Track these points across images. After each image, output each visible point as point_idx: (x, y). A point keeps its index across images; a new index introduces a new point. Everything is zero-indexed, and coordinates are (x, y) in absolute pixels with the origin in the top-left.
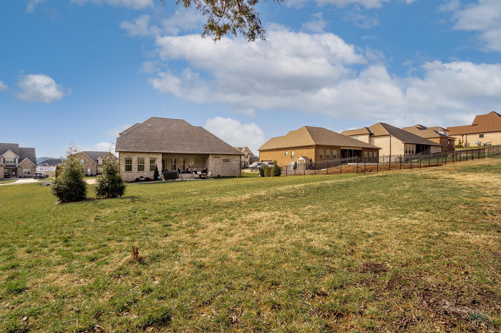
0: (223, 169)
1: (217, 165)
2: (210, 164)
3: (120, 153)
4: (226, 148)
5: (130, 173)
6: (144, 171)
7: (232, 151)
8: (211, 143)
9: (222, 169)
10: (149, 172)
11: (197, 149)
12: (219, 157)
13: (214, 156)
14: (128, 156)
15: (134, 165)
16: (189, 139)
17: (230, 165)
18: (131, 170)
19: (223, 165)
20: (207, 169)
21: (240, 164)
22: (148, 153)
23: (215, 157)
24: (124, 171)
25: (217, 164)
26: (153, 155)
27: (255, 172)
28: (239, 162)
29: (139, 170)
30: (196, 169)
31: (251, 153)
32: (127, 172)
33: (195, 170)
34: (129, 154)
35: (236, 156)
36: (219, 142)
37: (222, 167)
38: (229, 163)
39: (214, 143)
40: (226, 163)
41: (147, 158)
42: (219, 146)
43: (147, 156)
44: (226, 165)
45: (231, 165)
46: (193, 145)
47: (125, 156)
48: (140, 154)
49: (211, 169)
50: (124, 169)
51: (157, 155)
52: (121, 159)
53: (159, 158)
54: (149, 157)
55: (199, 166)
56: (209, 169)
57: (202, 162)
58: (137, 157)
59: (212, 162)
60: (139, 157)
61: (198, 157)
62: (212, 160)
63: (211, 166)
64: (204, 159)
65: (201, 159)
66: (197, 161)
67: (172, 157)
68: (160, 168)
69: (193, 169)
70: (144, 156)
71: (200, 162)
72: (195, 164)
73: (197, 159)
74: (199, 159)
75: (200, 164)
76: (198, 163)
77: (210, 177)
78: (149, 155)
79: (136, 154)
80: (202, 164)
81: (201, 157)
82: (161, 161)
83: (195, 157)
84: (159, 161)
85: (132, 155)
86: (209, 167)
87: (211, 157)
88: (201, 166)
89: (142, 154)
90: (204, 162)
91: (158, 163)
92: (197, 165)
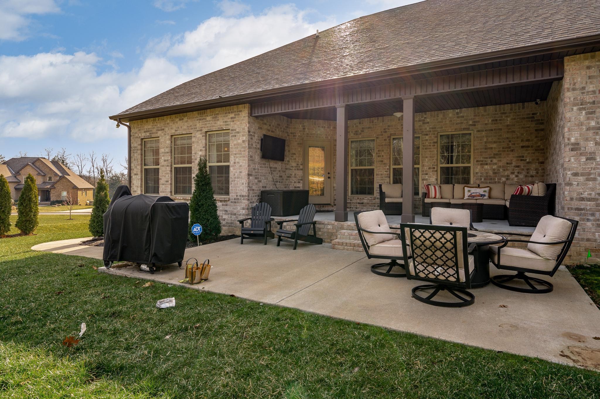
3: (132, 126)
14: (148, 134)
15: (164, 169)
18: (158, 191)
20: (551, 188)
22: (202, 111)
26: (215, 118)
29: (177, 190)
34: (150, 125)
41: (199, 135)
43: (199, 125)
47: (143, 135)
48: (177, 120)
49: (590, 194)
50: (141, 187)
51: (232, 118)
52: (134, 147)
53: (238, 133)
54: (205, 127)
55: (508, 176)
56: (562, 192)
57: (528, 147)
58: (171, 133)
59: (593, 123)
60: (174, 133)
61: (496, 120)
62: (594, 102)
63: (587, 159)
64: (542, 127)
65: (523, 128)
66: (494, 146)
67: (357, 134)
68: (243, 182)
69: (464, 188)
70: (188, 129)
71: (512, 151)
72: (481, 164)
73: (492, 130)
74: (508, 132)
75: (514, 164)
76: (500, 157)
77: (567, 267)
78: (205, 119)
79: (168, 124)
80: (528, 160)
81: (524, 118)
82: (244, 145)
83: (479, 122)
84: (238, 144)
85: (158, 126)
86: (565, 169)
87: (589, 81)
88: (521, 176)
89: (182, 118)
90: (542, 147)
91: (235, 154)
92: (495, 167)
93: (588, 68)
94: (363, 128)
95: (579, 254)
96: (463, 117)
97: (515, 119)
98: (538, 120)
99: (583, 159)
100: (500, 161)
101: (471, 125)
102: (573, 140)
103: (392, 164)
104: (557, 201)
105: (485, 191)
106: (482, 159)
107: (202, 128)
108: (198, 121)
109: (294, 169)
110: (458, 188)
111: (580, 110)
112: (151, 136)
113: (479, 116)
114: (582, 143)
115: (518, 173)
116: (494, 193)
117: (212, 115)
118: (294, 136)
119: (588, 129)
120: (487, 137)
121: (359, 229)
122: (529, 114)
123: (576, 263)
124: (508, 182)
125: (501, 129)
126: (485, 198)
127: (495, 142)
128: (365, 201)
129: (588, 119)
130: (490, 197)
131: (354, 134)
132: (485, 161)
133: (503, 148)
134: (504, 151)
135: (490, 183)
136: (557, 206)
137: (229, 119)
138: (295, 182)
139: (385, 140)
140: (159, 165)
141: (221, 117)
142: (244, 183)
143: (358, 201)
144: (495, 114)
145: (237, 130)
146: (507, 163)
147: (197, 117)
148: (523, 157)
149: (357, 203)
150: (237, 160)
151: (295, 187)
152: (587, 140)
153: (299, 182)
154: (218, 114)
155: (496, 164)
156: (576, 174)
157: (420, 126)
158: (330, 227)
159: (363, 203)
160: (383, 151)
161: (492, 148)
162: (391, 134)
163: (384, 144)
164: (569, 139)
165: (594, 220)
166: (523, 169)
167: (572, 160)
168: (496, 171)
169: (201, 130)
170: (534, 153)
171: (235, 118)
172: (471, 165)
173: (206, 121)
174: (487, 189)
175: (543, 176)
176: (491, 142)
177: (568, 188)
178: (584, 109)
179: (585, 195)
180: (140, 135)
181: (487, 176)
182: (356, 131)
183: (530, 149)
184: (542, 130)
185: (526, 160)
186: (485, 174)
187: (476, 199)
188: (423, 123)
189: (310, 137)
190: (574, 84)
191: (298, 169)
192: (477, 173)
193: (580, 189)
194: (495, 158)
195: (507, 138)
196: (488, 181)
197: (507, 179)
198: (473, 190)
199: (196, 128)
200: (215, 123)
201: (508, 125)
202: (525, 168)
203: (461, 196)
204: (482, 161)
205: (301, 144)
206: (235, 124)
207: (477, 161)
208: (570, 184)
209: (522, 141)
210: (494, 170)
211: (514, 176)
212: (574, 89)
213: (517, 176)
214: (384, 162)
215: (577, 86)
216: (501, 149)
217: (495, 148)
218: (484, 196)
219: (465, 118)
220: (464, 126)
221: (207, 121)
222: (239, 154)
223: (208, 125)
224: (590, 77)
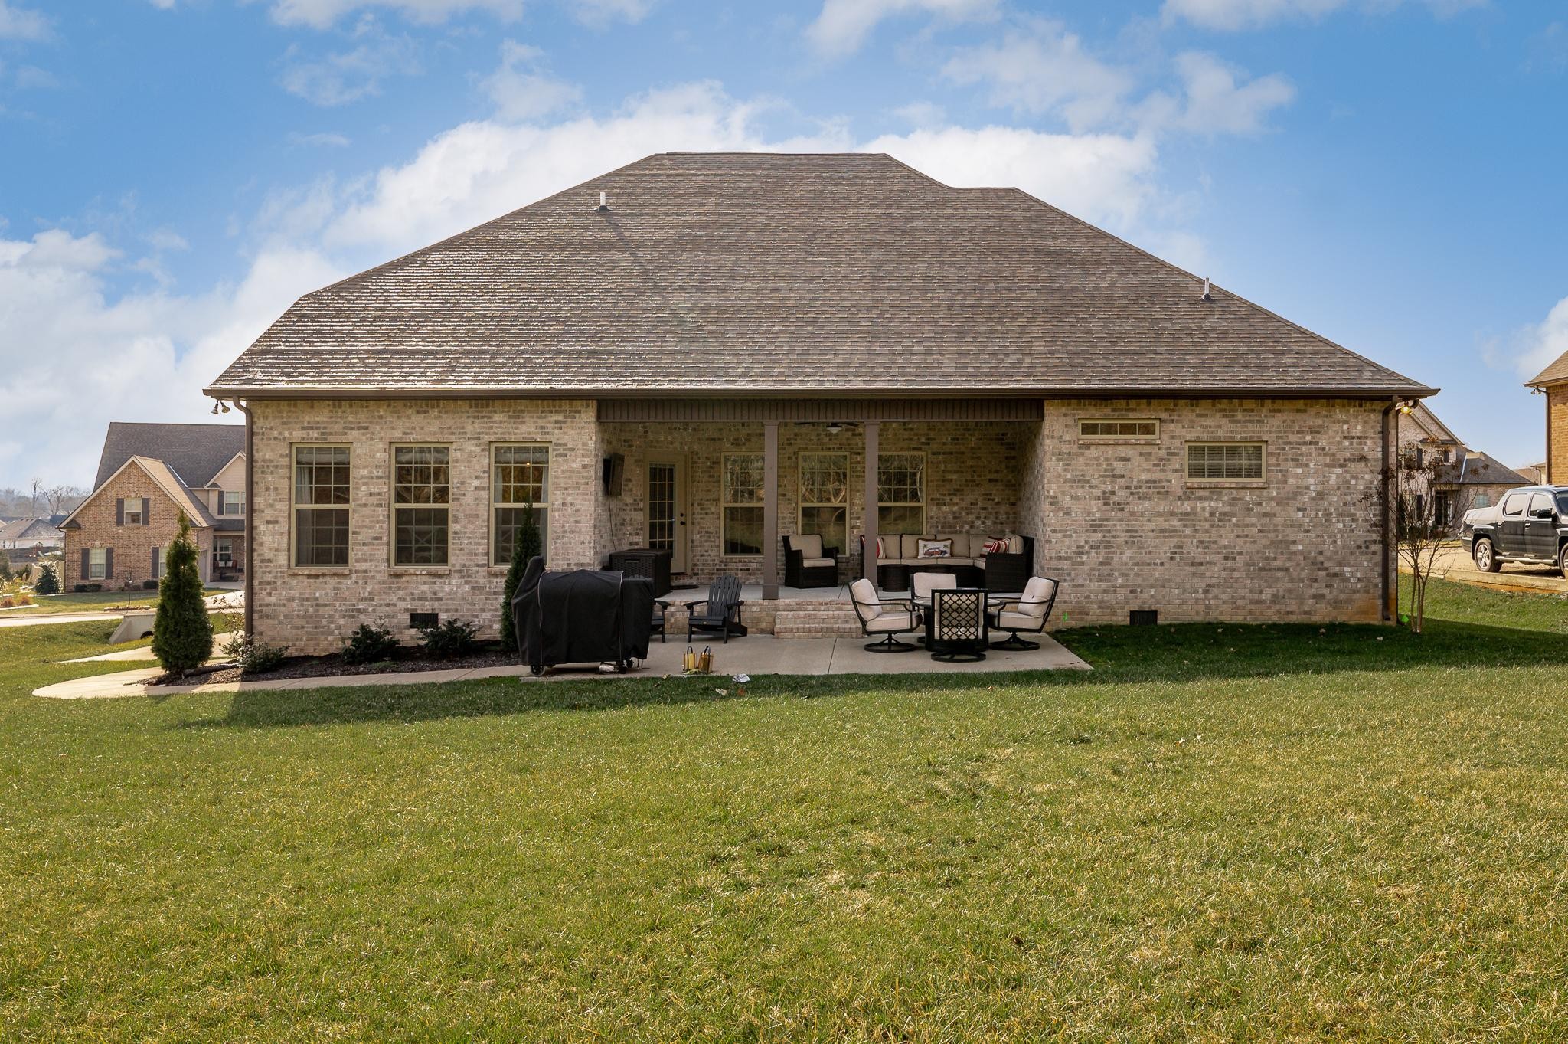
0: (1190, 546)
1: (1120, 506)
2: (1054, 501)
3: (258, 411)
4: (1224, 336)
5: (331, 582)
6: (444, 560)
7: (1288, 359)
8: (1078, 299)
9: (1177, 551)
10: (483, 571)
11: (928, 353)
12: (1148, 429)
13: (1097, 415)
14: (314, 434)
15: (366, 511)
16: (875, 278)
17: (1268, 507)
18: (342, 558)
19: (1187, 506)
20: (1029, 544)
21: (1383, 495)
22: (481, 401)
23: (1109, 429)
24: (282, 559)
25: (1121, 495)
26: (516, 418)
27: (1540, 582)
28: (1368, 478)
29: (403, 555)
30: (939, 546)
31: (1445, 437)
32: (307, 570)
33: (929, 554)
34: (322, 415)
35: (1338, 414)
36: (1155, 294)
37: (1176, 523)
38: (1255, 482)
39: (1110, 297)
40: (1217, 489)
41: (471, 447)
42: (1155, 321)
43: (471, 427)
44: (1219, 505)
45: (1282, 502)
46: (905, 320)
47: (298, 435)
48: (409, 412)
49: (1067, 553)
50: (289, 550)
51: (557, 422)
52: (263, 461)
53: (573, 450)
54: (487, 434)
55: (973, 522)
56: (1041, 550)
57: (997, 481)
58: (391, 438)
59: (1069, 476)
60: (401, 438)
61: (958, 439)
62: (1069, 454)
63: (1064, 514)
64: (1013, 453)
65: (990, 453)
66: (954, 477)
67: (738, 445)
68: (582, 539)
69: (917, 542)
70: (442, 433)
71: (978, 485)
72: (938, 504)
73: (951, 453)
74: (973, 458)
75: (980, 505)
76: (962, 495)
77: (1047, 633)
78: (490, 418)
79: (381, 417)
80: (996, 500)
81: (991, 440)
82: (586, 474)
83: (934, 439)
84: (572, 471)
85: (350, 419)
86: (1044, 525)
87: (1065, 430)
88: (989, 523)
89: (425, 408)
90: (1013, 482)
91: (565, 489)
92: (955, 509)
93: (1065, 415)
94: (749, 434)
95: (1058, 618)
96: (912, 429)
97: (981, 439)
98: (1009, 444)
99: (1061, 514)
100: (963, 500)
101: (923, 443)
102: (1052, 493)
103: (800, 501)
104: (1035, 559)
105: (946, 546)
106: (938, 496)
107: (479, 433)
108: (470, 420)
109: (628, 508)
110: (908, 540)
111: (1058, 460)
112: (326, 439)
113: (935, 430)
114: (1060, 496)
115: (985, 518)
116: (958, 549)
117: (509, 412)
118: (630, 446)
119: (1065, 482)
120: (945, 462)
121: (854, 602)
122: (998, 434)
123: (1055, 628)
124: (973, 532)
125: (963, 453)
126: (947, 555)
127: (955, 472)
128: (753, 566)
129: (1065, 470)
130: (952, 555)
131: (732, 444)
132: (943, 500)
133: (966, 481)
134: (968, 486)
135: (949, 532)
136: (1035, 566)
137: (550, 422)
138: (630, 534)
139: (789, 458)
140: (347, 501)
141: (530, 417)
142: (586, 542)
143: (740, 566)
144: (956, 430)
145: (569, 446)
146: (972, 504)
147: (468, 412)
148: (991, 495)
149: (737, 569)
150: (569, 499)
151: (631, 544)
152: (1063, 493)
153: (637, 534)
154: (523, 411)
155: (957, 504)
156: (1054, 531)
157: (848, 439)
158: (754, 609)
159: (748, 570)
160: (786, 477)
161: (951, 480)
162: (799, 449)
163: (787, 464)
164: (1048, 492)
165: (1071, 581)
166: (991, 513)
167: (1052, 515)
168: (957, 515)
169: (478, 438)
170: (1003, 490)
171: (565, 422)
172: (923, 504)
173: (492, 422)
174: (948, 543)
175: (1014, 523)
176: (950, 472)
177: (1047, 545)
178: (1061, 459)
179: (1063, 553)
180: (286, 434)
181: (945, 523)
182: (736, 439)
183: (999, 483)
184: (1014, 458)
185: (994, 500)
186: (942, 520)
187: (937, 558)
188: (853, 435)
189: (656, 447)
190: (1053, 431)
191: (635, 510)
192: (932, 518)
193: (1057, 547)
194: (955, 495)
195: (972, 467)
196: (947, 530)
197: (971, 527)
198: (931, 544)
199: (466, 433)
200: (516, 428)
201: (972, 448)
202: (993, 511)
203: (913, 553)
204: (939, 499)
205: (640, 460)
206: (565, 433)
207: (932, 499)
208: (1049, 542)
209: (990, 471)
210: (954, 513)
211: (980, 522)
212: (1053, 437)
213: (983, 523)
214: (787, 497)
215: (1056, 434)
216: (964, 483)
217: (956, 480)
218: (945, 552)
219: (915, 431)
220: (914, 444)
221: (495, 422)
222: (574, 488)
223: (495, 430)
224: (1066, 426)
